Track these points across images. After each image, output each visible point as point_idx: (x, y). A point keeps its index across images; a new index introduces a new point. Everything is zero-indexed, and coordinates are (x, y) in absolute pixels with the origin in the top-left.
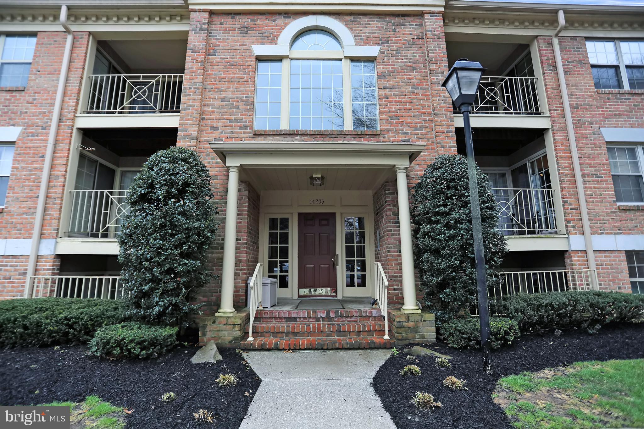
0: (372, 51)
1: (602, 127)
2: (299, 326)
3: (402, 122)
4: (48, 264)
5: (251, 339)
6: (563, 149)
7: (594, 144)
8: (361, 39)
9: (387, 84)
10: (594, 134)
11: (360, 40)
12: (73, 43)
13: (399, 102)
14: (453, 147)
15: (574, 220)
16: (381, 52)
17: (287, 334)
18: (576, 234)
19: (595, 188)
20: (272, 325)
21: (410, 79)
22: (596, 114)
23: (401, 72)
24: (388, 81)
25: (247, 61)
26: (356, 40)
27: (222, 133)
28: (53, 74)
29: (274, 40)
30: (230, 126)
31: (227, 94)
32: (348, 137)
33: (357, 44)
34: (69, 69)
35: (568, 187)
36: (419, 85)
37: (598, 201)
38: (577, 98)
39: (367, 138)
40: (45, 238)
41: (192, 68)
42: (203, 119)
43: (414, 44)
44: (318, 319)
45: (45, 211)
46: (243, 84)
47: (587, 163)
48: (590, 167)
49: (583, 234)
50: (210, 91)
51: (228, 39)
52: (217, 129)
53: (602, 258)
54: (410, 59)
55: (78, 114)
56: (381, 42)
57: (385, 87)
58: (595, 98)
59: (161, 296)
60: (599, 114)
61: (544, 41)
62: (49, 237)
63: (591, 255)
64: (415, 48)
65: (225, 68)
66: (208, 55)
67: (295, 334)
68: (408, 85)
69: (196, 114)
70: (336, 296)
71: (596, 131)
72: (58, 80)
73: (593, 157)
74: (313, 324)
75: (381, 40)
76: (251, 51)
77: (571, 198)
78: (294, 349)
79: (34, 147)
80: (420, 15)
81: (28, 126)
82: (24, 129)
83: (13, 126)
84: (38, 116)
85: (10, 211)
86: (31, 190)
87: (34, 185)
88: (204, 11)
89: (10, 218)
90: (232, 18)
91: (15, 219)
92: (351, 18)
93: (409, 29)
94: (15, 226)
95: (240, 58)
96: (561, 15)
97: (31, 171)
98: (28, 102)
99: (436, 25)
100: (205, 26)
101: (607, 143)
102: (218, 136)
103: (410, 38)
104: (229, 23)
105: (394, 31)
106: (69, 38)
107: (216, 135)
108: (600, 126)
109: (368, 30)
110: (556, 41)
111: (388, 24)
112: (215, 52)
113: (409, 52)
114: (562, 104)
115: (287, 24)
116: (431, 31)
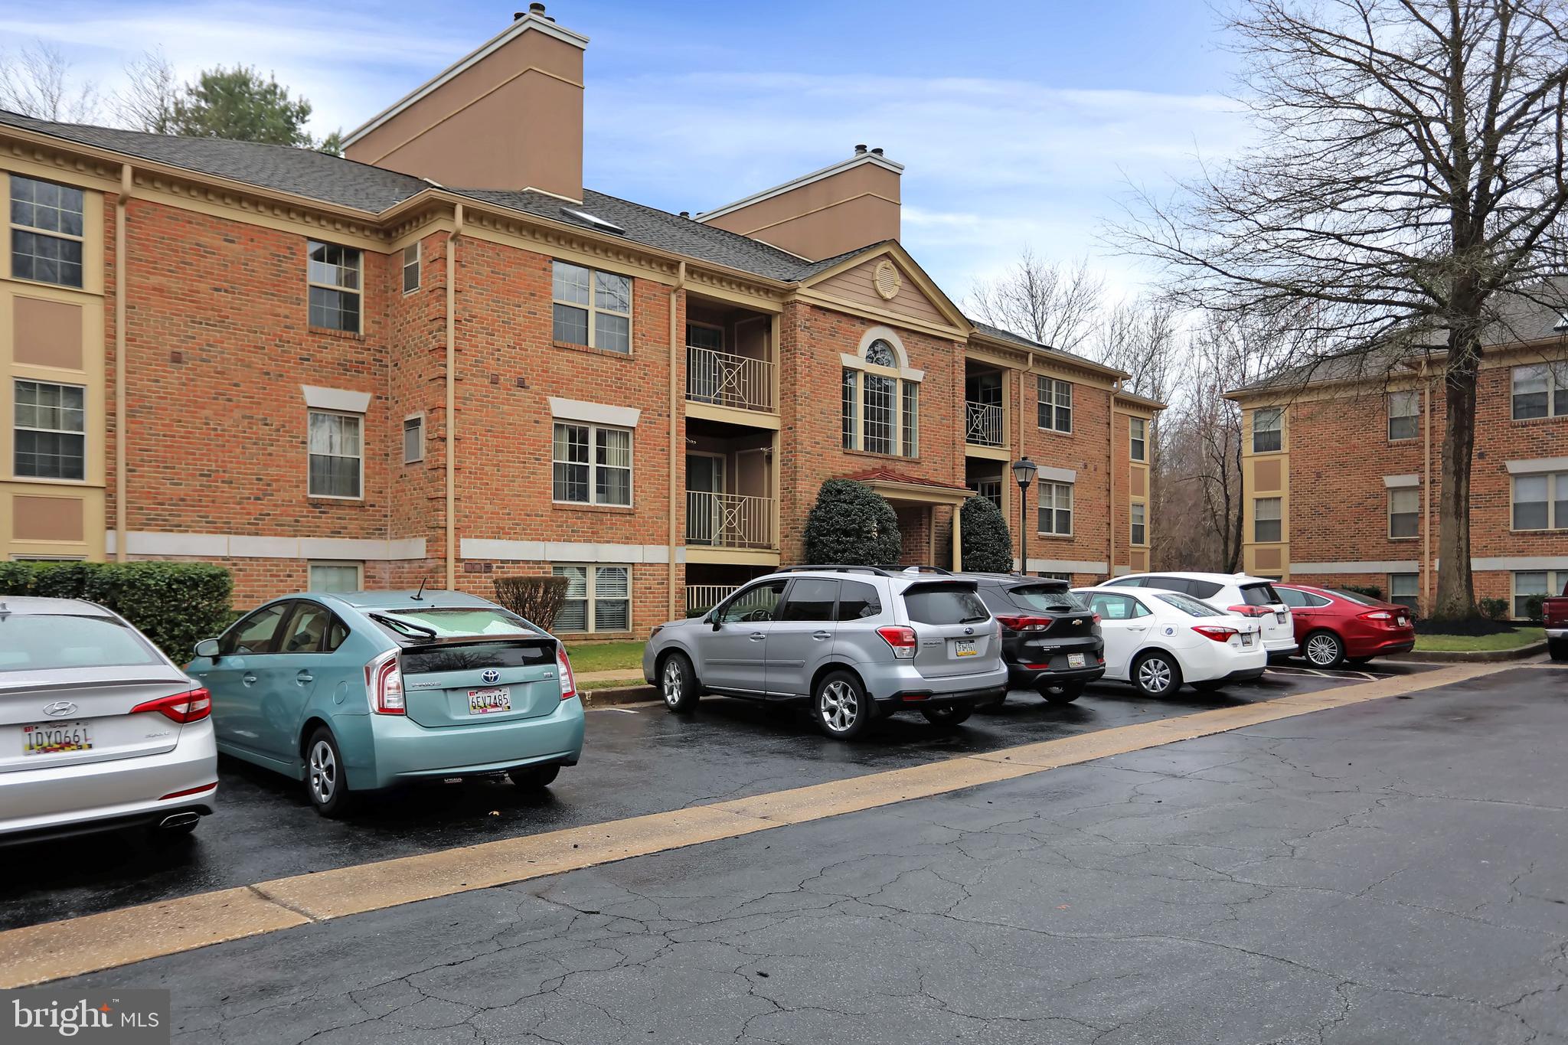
0: (918, 375)
3: (934, 452)
4: (682, 573)
8: (912, 361)
9: (926, 412)
12: (676, 304)
13: (932, 431)
16: (925, 378)
21: (940, 409)
22: (1036, 452)
23: (935, 401)
24: (927, 409)
25: (836, 371)
26: (909, 360)
27: (822, 448)
28: (659, 342)
29: (853, 350)
30: (827, 441)
31: (824, 406)
32: (902, 463)
33: (909, 365)
39: (913, 465)
40: (678, 544)
45: (676, 515)
55: (684, 400)
56: (926, 367)
58: (1037, 437)
61: (1015, 375)
72: (667, 353)
75: (924, 364)
76: (840, 359)
79: (654, 436)
80: (952, 341)
81: (645, 409)
82: (642, 413)
83: (630, 406)
84: (652, 397)
85: (640, 513)
86: (658, 489)
87: (659, 484)
88: (807, 304)
89: (641, 520)
90: (824, 314)
91: (647, 522)
92: (905, 334)
93: (942, 356)
94: (648, 530)
95: (831, 366)
96: (1031, 357)
97: (654, 466)
98: (640, 378)
99: (961, 355)
100: (808, 323)
101: (1039, 479)
102: (820, 451)
103: (941, 364)
104: (822, 321)
105: (933, 355)
106: (673, 297)
107: (818, 449)
108: (1037, 463)
109: (917, 350)
110: (1022, 377)
111: (930, 346)
112: (812, 353)
113: (941, 379)
114: (1019, 440)
115: (864, 332)
116: (955, 361)
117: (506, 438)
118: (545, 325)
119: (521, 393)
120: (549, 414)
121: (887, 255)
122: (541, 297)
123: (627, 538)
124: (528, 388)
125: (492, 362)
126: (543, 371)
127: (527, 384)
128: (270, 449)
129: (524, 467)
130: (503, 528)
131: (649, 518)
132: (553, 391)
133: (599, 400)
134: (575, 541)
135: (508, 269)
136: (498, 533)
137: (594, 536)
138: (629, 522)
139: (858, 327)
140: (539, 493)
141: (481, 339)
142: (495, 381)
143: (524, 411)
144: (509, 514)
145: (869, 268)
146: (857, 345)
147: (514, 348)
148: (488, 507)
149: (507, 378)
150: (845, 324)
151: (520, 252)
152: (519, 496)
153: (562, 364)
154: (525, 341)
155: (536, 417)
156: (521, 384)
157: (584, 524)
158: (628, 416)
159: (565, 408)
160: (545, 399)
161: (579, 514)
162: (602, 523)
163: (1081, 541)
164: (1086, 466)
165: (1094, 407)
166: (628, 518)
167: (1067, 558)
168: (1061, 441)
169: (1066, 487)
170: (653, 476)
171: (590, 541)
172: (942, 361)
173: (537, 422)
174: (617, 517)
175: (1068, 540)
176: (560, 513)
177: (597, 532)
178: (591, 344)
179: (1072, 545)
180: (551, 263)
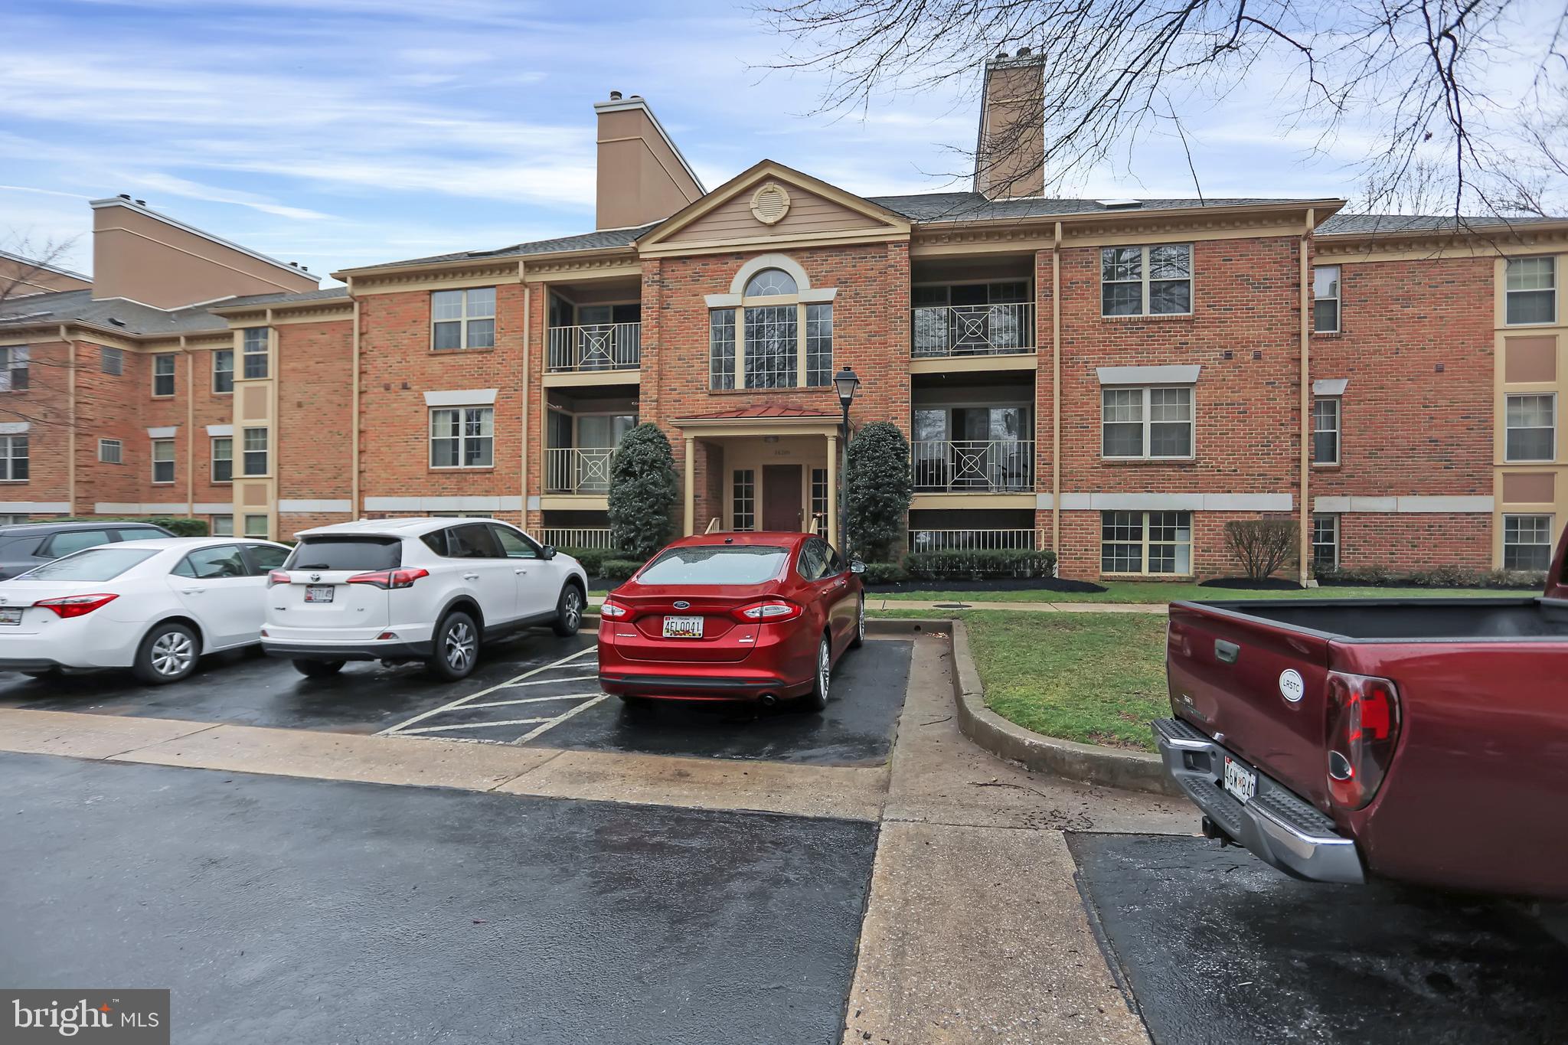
0: (829, 294)
1: (1099, 367)
4: (537, 518)
6: (1046, 395)
7: (1087, 387)
8: (817, 280)
9: (842, 333)
10: (1088, 375)
11: (817, 282)
12: (530, 296)
13: (853, 353)
15: (1045, 476)
16: (839, 294)
18: (1045, 491)
19: (1076, 440)
21: (867, 325)
22: (1095, 350)
23: (859, 317)
24: (844, 329)
25: (700, 314)
26: (811, 281)
27: (680, 394)
28: (516, 331)
29: (726, 289)
30: (687, 385)
31: (683, 352)
32: (800, 395)
33: (813, 286)
34: (530, 326)
35: (1044, 440)
36: (877, 332)
37: (1076, 456)
38: (1075, 331)
39: (819, 394)
40: (531, 495)
41: (649, 326)
42: (662, 379)
43: (875, 281)
45: (528, 470)
46: (697, 340)
47: (1073, 412)
48: (1076, 415)
49: (1052, 492)
50: (666, 349)
51: (680, 289)
52: (675, 390)
53: (1070, 517)
54: (870, 301)
55: (543, 374)
56: (841, 282)
57: (840, 337)
58: (1098, 330)
59: (642, 541)
60: (1099, 351)
61: (1045, 257)
62: (534, 495)
63: (1056, 514)
64: (875, 286)
65: (679, 322)
66: (662, 309)
68: (865, 333)
69: (655, 375)
71: (1091, 372)
72: (522, 338)
73: (1083, 403)
75: (839, 279)
76: (704, 302)
77: (1046, 452)
79: (510, 408)
80: (884, 244)
81: (502, 388)
82: (500, 391)
83: (490, 388)
84: (508, 377)
85: (498, 470)
86: (513, 450)
87: (514, 446)
88: (655, 259)
89: (499, 476)
90: (684, 263)
91: (504, 478)
92: (807, 254)
93: (870, 264)
94: (505, 484)
95: (693, 311)
96: (1058, 227)
97: (510, 432)
98: (498, 363)
99: (900, 259)
100: (657, 278)
101: (1103, 386)
102: (677, 397)
103: (871, 274)
104: (681, 270)
105: (854, 266)
106: (527, 292)
107: (674, 395)
108: (1098, 364)
109: (825, 267)
110: (1056, 257)
111: (847, 259)
112: (669, 304)
113: (869, 291)
114: (1052, 339)
115: (739, 267)
116: (893, 266)
117: (395, 426)
118: (423, 341)
119: (405, 393)
120: (425, 405)
121: (769, 178)
122: (421, 321)
123: (486, 491)
124: (410, 388)
125: (386, 376)
126: (422, 374)
127: (409, 386)
128: (341, 449)
129: (407, 445)
130: (393, 489)
131: (506, 474)
132: (429, 388)
134: (445, 494)
135: (398, 309)
136: (390, 493)
137: (460, 491)
138: (489, 479)
139: (732, 263)
140: (418, 462)
141: (379, 362)
142: (387, 388)
143: (408, 405)
144: (397, 478)
145: (744, 200)
146: (731, 282)
147: (401, 362)
148: (384, 475)
149: (396, 385)
150: (712, 266)
151: (406, 294)
152: (404, 465)
153: (435, 366)
154: (409, 355)
155: (416, 408)
156: (405, 387)
157: (450, 483)
158: (488, 396)
159: (433, 398)
160: (422, 395)
161: (448, 476)
162: (466, 480)
163: (1214, 464)
164: (1228, 356)
165: (1252, 267)
166: (487, 476)
167: (1177, 490)
168: (1162, 328)
169: (1182, 390)
170: (510, 440)
171: (456, 495)
172: (872, 269)
173: (416, 412)
174: (478, 476)
175: (1181, 465)
176: (433, 476)
177: (462, 488)
178: (464, 346)
179: (1191, 471)
180: (430, 295)
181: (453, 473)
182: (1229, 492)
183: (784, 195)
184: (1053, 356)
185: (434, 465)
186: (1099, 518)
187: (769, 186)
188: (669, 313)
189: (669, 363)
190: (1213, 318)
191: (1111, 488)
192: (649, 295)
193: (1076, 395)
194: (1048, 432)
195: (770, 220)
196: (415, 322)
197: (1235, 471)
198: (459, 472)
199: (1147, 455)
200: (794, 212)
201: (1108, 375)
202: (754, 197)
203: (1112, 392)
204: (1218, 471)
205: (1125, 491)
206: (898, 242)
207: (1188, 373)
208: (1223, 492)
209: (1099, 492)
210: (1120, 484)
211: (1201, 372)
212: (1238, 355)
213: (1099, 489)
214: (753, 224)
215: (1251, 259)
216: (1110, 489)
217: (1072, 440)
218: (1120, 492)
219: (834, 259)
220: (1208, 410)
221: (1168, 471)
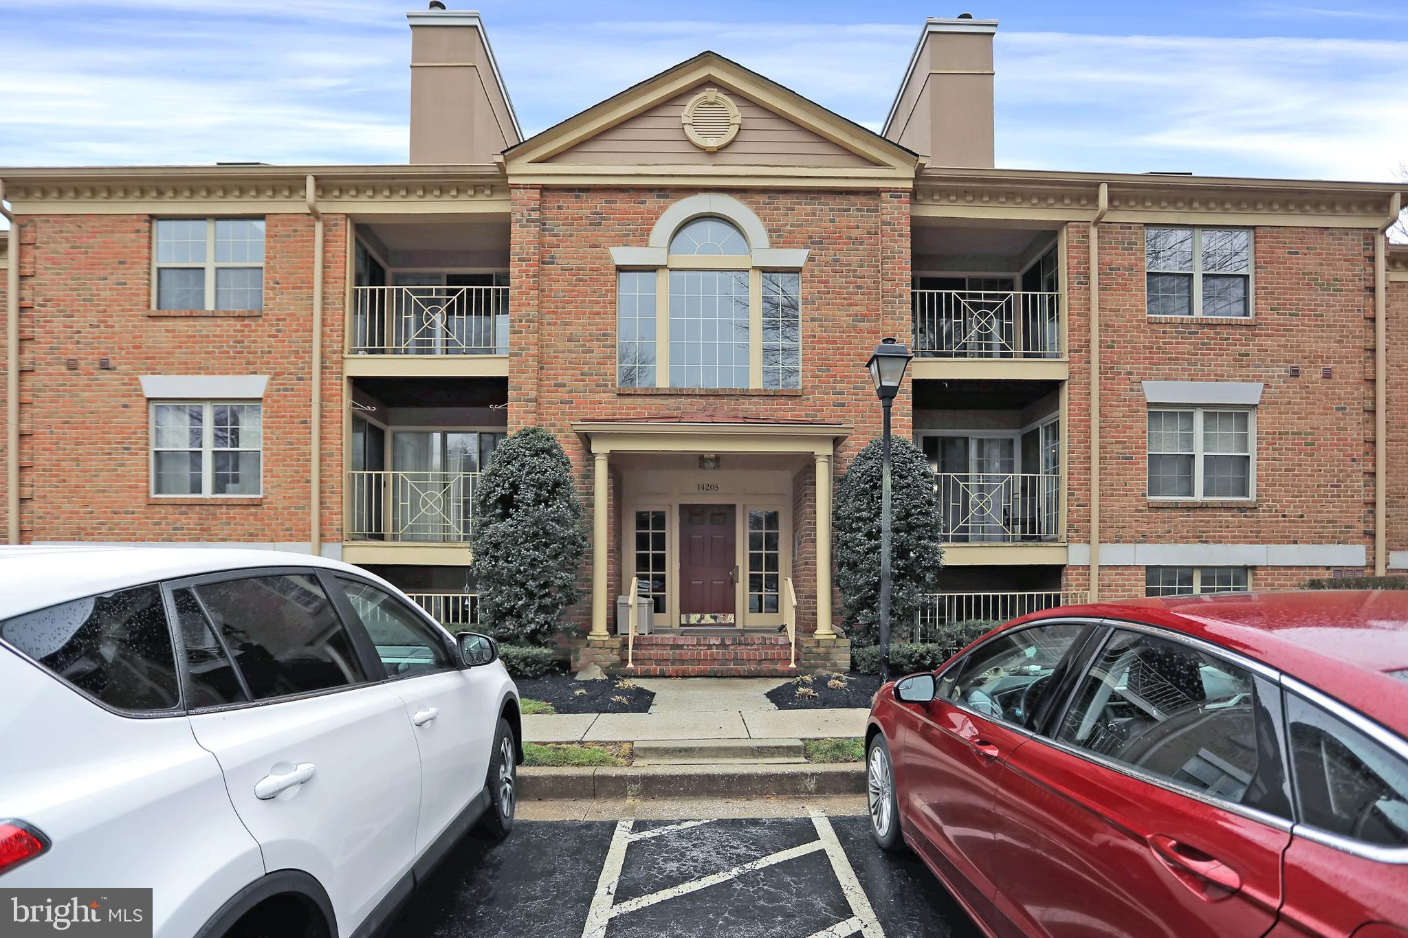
0: (796, 257)
1: (1145, 379)
2: (687, 653)
3: (835, 376)
5: (630, 665)
6: (1080, 415)
7: (1129, 406)
8: (779, 236)
9: (816, 314)
10: (1132, 390)
11: (779, 238)
12: (325, 235)
13: (833, 343)
14: (907, 415)
15: (1079, 521)
16: (811, 259)
17: (674, 662)
18: (1079, 541)
19: (1118, 474)
20: (653, 652)
21: (851, 305)
22: (1139, 358)
23: (839, 293)
24: (818, 309)
25: (603, 275)
26: (771, 237)
27: (571, 391)
28: (301, 288)
30: (583, 380)
31: (576, 329)
32: (755, 400)
33: (773, 245)
34: (325, 282)
35: (1079, 474)
36: (865, 315)
37: (1119, 495)
38: (1115, 331)
39: (783, 400)
40: (328, 541)
41: (520, 287)
42: (542, 368)
43: (861, 244)
44: (710, 646)
45: (322, 503)
46: (598, 313)
47: (1113, 437)
48: (1117, 442)
49: (1089, 542)
50: (549, 324)
51: (571, 235)
52: (564, 385)
53: (1112, 576)
54: (855, 271)
55: (346, 355)
56: (813, 242)
57: (813, 320)
58: (1144, 331)
60: (1145, 358)
61: (1078, 232)
62: (331, 541)
63: (1094, 571)
64: (862, 251)
65: (570, 285)
66: (543, 263)
67: (682, 661)
68: (847, 315)
69: (532, 362)
70: (734, 625)
71: (1135, 386)
72: (311, 298)
73: (1124, 426)
74: (703, 651)
75: (810, 237)
76: (609, 257)
77: (1080, 490)
78: (683, 677)
79: (290, 406)
80: (874, 193)
81: (277, 374)
82: (273, 379)
83: (255, 373)
84: (288, 358)
85: (271, 503)
86: (297, 472)
87: (298, 465)
88: (533, 187)
89: (272, 512)
90: (577, 197)
91: (282, 514)
92: (762, 198)
93: (855, 217)
94: (282, 524)
95: (592, 269)
96: (1103, 192)
97: (292, 444)
98: (270, 336)
99: (898, 213)
100: (535, 215)
101: (1150, 405)
102: (567, 396)
103: (856, 233)
104: (572, 207)
105: (832, 221)
106: (319, 227)
107: (563, 394)
108: (1144, 376)
109: (791, 219)
110: (1094, 232)
111: (824, 208)
112: (553, 257)
113: (854, 257)
114: (1089, 341)
115: (663, 209)
116: (889, 224)
117: (87, 428)
118: (138, 295)
119: (106, 376)
120: (142, 396)
121: (710, 81)
122: (134, 263)
123: (251, 535)
124: (114, 369)
125: (70, 346)
126: (135, 348)
127: (112, 364)
129: (110, 459)
130: (84, 529)
131: (284, 508)
132: (148, 369)
133: (209, 371)
134: (178, 540)
135: (91, 240)
136: (79, 534)
137: (203, 534)
138: (256, 514)
139: (652, 202)
140: (129, 487)
141: (56, 324)
142: (73, 366)
143: (110, 396)
144: (91, 513)
145: (671, 111)
146: (650, 230)
147: (98, 326)
148: (68, 506)
149: (88, 362)
150: (622, 204)
151: (107, 218)
152: (104, 491)
153: (159, 335)
154: (111, 316)
155: (125, 400)
156: (105, 366)
157: (188, 522)
158: (254, 385)
159: (153, 385)
160: (137, 379)
161: (184, 509)
162: (215, 517)
163: (1278, 508)
164: (1295, 373)
165: (1321, 264)
166: (253, 510)
167: (1236, 540)
168: (1217, 333)
169: (1240, 413)
170: (291, 456)
171: (198, 540)
172: (858, 227)
173: (126, 406)
174: (238, 510)
175: (1241, 509)
176: (157, 509)
177: (208, 529)
178: (210, 305)
179: (1253, 516)
180: (150, 223)
181: (191, 505)
182: (1296, 542)
183: (733, 109)
184: (1089, 363)
185: (158, 491)
186: (1142, 575)
187: (711, 94)
188: (553, 270)
189: (554, 346)
190: (1278, 325)
191: (1159, 537)
192: (522, 239)
193: (1117, 415)
194: (1082, 463)
195: (712, 143)
196: (121, 263)
197: (1302, 516)
198: (202, 504)
199: (1199, 496)
200: (746, 136)
201: (1157, 391)
202: (687, 109)
203: (1159, 411)
204: (1284, 516)
205: (1176, 542)
206: (896, 190)
207: (1248, 393)
208: (1289, 543)
209: (1145, 542)
210: (1169, 532)
211: (1264, 392)
212: (1305, 373)
213: (1145, 539)
214: (685, 147)
215: (1320, 254)
216: (1158, 539)
217: (1112, 474)
218: (1169, 542)
219: (804, 208)
220: (1271, 439)
221: (1226, 516)
